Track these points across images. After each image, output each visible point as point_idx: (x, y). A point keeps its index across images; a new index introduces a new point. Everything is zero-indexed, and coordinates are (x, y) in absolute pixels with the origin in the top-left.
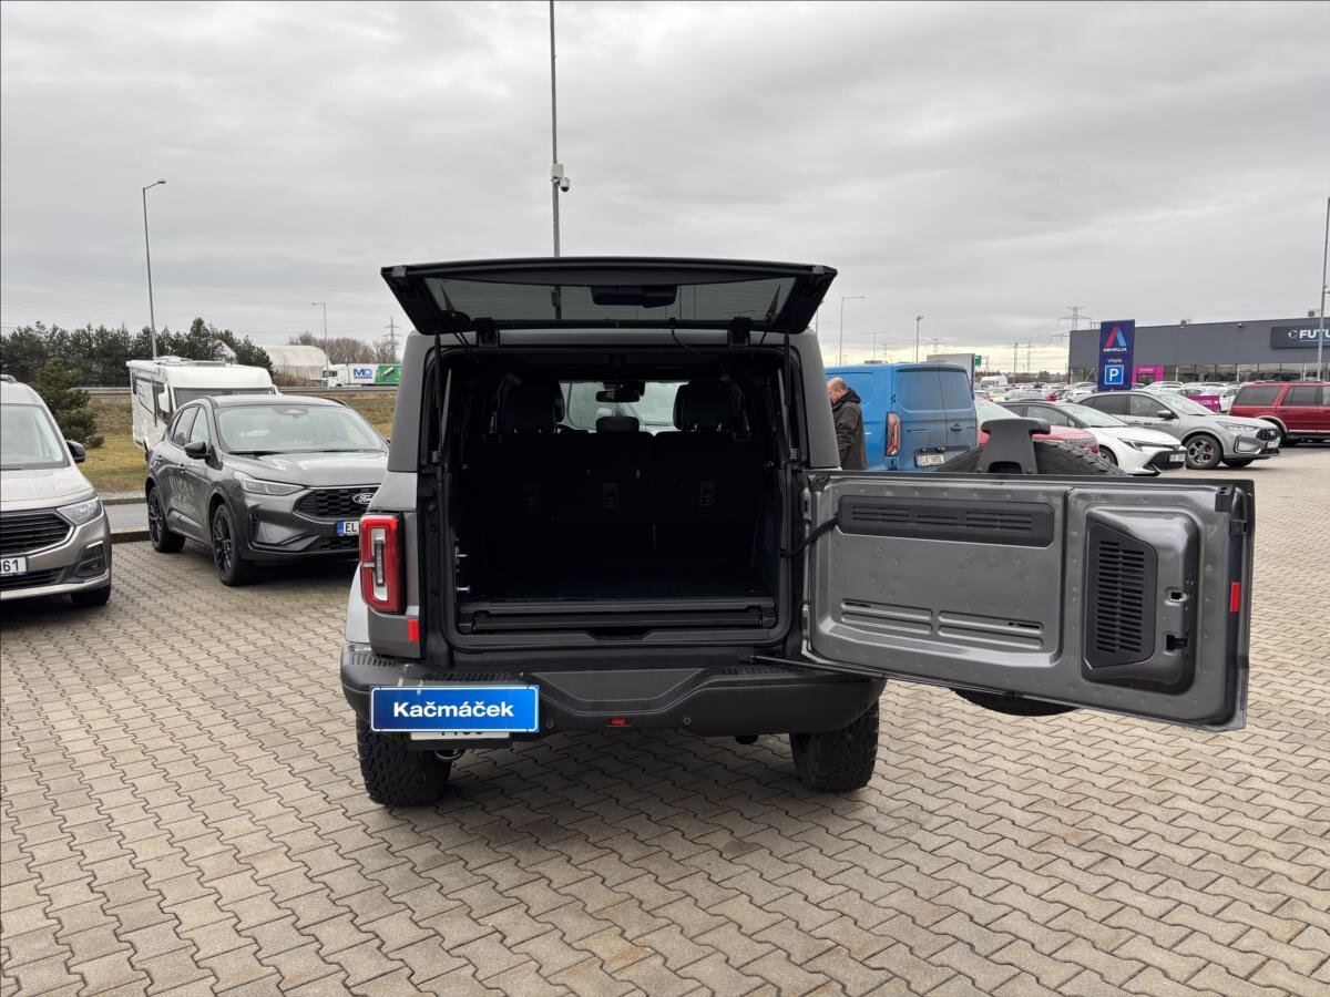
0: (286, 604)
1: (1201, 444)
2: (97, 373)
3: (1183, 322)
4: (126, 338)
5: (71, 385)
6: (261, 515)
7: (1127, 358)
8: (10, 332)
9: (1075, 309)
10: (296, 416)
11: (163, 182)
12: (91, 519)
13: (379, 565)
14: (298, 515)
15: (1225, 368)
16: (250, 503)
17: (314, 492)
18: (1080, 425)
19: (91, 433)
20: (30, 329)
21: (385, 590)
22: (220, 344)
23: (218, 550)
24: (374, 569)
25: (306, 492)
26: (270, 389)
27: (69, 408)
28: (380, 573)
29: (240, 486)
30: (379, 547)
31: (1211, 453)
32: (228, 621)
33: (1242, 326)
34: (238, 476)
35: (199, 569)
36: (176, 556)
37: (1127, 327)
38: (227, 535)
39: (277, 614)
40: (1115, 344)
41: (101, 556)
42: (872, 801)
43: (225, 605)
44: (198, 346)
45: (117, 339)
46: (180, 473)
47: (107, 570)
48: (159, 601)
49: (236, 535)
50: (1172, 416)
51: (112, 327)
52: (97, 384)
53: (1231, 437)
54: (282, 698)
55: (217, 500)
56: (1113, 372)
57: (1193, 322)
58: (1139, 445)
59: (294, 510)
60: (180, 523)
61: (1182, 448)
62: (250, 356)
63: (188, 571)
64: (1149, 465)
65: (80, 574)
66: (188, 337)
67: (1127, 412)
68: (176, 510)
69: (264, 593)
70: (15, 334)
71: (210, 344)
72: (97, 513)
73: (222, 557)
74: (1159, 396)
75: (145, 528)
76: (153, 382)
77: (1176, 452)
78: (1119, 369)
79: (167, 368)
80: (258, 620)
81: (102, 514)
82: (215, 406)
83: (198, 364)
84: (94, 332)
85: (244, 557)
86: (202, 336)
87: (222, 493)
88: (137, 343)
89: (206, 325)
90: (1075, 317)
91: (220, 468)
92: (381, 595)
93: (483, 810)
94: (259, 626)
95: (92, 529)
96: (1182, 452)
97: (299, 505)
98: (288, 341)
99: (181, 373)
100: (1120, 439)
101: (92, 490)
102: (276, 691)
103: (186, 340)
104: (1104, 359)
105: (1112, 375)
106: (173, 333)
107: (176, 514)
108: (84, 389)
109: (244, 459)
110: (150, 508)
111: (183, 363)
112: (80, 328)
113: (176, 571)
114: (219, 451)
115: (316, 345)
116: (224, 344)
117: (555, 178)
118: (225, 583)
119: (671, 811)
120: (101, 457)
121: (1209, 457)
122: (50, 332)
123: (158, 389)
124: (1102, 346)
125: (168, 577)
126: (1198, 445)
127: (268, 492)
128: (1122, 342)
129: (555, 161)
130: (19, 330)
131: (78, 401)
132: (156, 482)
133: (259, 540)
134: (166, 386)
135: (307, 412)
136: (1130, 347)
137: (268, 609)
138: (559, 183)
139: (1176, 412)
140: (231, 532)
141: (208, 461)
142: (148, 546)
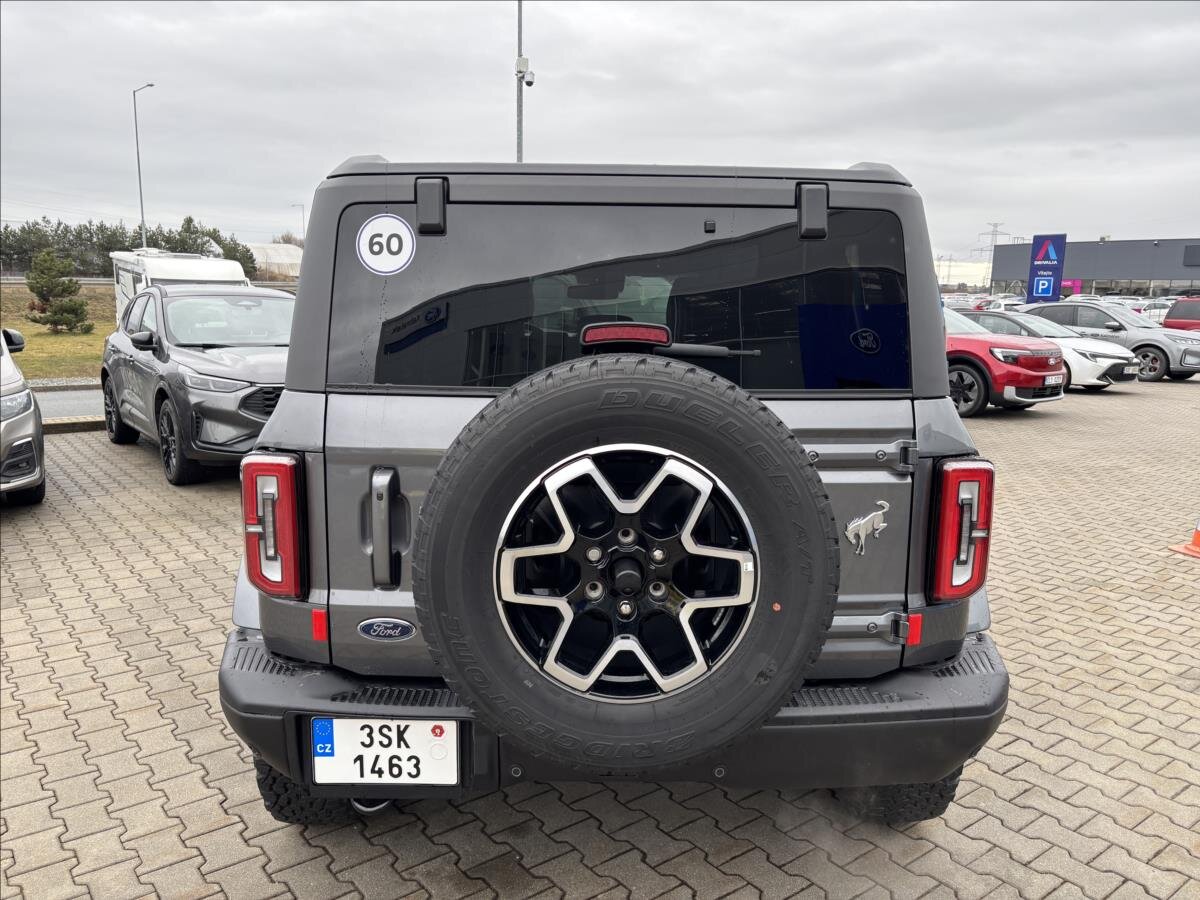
0: (230, 509)
1: (1148, 356)
2: (98, 265)
3: (1102, 239)
4: (124, 234)
5: (63, 274)
6: (205, 413)
7: (1057, 271)
8: (20, 226)
9: (996, 225)
10: (248, 308)
11: (152, 85)
12: (18, 414)
13: (270, 529)
14: (243, 413)
15: (1136, 283)
16: (193, 399)
17: (261, 389)
18: (1032, 334)
19: (82, 320)
20: (37, 224)
21: (277, 565)
22: (208, 241)
23: (165, 447)
24: (261, 536)
25: (253, 389)
26: (243, 282)
27: (60, 296)
28: (271, 541)
29: (184, 382)
30: (269, 503)
31: (1157, 365)
32: (164, 529)
33: (1159, 244)
34: (182, 369)
35: (149, 464)
36: (130, 448)
37: (1059, 241)
38: (172, 433)
39: (218, 521)
40: (1047, 257)
41: (30, 454)
42: (940, 841)
43: (164, 508)
44: (186, 242)
45: (115, 234)
46: (130, 364)
47: (38, 470)
48: (98, 501)
49: (180, 432)
50: (1120, 328)
51: (111, 223)
52: (98, 275)
53: (1179, 350)
54: (199, 636)
55: (161, 395)
56: (1043, 284)
57: (1111, 239)
58: (1094, 356)
59: (240, 407)
60: (131, 416)
61: (1136, 360)
62: (232, 252)
63: (138, 466)
64: (1103, 377)
65: (7, 474)
66: (180, 234)
67: (1074, 323)
68: (129, 403)
69: (208, 494)
70: (24, 228)
71: (199, 241)
72: (26, 408)
73: (167, 454)
74: (1107, 308)
75: (102, 418)
76: (133, 272)
77: (1130, 364)
78: (1049, 281)
79: (144, 259)
80: (195, 527)
81: (32, 408)
82: (164, 295)
83: (176, 257)
84: (95, 228)
85: (189, 457)
86: (192, 233)
87: (167, 388)
88: (134, 239)
89: (196, 223)
90: (995, 233)
91: (166, 361)
92: (273, 572)
93: (423, 831)
94: (195, 536)
95: (20, 424)
96: (1136, 364)
97: (245, 403)
98: (272, 240)
99: (158, 264)
100: (1075, 350)
101: (21, 383)
102: (195, 625)
103: (177, 237)
104: (1034, 271)
105: (1041, 287)
106: (166, 230)
107: (127, 406)
108: (75, 279)
109: (191, 351)
110: (106, 399)
111: (161, 255)
112: (82, 223)
113: (125, 466)
114: (165, 343)
115: (296, 244)
116: (212, 241)
117: (520, 72)
118: (170, 481)
119: (673, 848)
120: (91, 342)
121: (1155, 369)
122: (55, 227)
123: (137, 279)
124: (1034, 258)
125: (114, 472)
126: (1145, 357)
127: (213, 388)
128: (1053, 254)
129: (520, 55)
130: (27, 223)
131: (69, 290)
132: (109, 372)
133: (204, 438)
134: (143, 277)
135: (260, 304)
136: (1061, 260)
137: (209, 514)
138: (523, 77)
139: (1123, 323)
140: (176, 428)
141: (154, 351)
142: (104, 436)
